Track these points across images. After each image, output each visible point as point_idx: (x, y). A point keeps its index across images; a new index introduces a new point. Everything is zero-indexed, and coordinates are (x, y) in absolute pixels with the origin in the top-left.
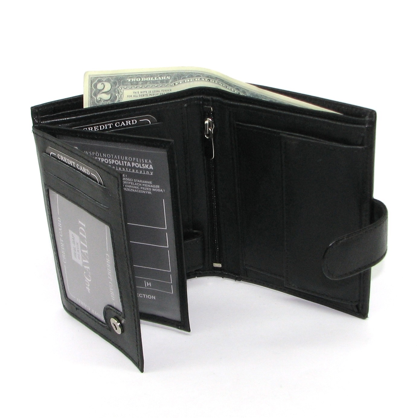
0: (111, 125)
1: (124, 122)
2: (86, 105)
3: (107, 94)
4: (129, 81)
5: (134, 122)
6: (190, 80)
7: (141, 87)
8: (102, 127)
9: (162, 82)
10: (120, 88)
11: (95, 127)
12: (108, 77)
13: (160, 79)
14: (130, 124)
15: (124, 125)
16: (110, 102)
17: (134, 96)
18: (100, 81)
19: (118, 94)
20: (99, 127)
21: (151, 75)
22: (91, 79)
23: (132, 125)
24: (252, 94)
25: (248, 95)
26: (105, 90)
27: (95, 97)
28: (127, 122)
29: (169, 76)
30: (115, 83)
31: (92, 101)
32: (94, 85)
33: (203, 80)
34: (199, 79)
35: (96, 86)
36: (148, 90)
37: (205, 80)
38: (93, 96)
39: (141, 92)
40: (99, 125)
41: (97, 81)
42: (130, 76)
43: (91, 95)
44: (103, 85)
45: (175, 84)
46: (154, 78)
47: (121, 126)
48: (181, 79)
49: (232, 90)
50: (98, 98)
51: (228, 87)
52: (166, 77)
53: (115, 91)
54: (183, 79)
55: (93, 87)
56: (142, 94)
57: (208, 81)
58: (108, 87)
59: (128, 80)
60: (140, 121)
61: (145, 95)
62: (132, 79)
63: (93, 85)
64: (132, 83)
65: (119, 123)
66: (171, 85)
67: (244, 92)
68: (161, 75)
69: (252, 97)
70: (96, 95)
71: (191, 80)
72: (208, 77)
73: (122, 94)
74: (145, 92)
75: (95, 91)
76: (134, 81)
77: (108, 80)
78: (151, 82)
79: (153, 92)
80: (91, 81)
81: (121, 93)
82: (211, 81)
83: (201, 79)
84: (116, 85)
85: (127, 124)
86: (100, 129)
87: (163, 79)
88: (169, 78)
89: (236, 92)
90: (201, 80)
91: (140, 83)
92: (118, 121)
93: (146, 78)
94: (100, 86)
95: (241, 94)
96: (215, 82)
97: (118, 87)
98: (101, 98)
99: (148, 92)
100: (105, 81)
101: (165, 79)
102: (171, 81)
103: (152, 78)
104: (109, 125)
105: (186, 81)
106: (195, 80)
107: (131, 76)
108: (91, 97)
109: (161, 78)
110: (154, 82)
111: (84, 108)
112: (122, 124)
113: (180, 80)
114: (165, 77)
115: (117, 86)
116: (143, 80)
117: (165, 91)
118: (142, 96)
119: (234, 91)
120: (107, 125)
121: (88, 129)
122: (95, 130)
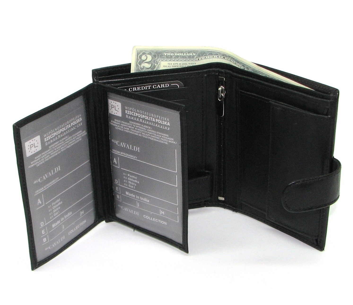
0: (150, 86)
1: (159, 85)
2: (133, 71)
3: (149, 64)
4: (165, 55)
5: (167, 85)
6: (210, 57)
7: (173, 60)
8: (143, 88)
9: (190, 57)
10: (159, 60)
11: (138, 88)
12: (150, 51)
13: (188, 55)
14: (164, 87)
15: (160, 87)
16: (150, 70)
17: (168, 66)
18: (144, 54)
19: (156, 64)
20: (141, 88)
21: (182, 52)
22: (137, 52)
23: (165, 88)
24: (253, 70)
25: (250, 70)
26: (147, 61)
27: (139, 66)
28: (162, 85)
29: (194, 53)
30: (155, 56)
31: (137, 68)
32: (139, 57)
33: (220, 57)
34: (216, 57)
35: (140, 57)
36: (179, 62)
37: (221, 57)
38: (138, 65)
39: (174, 64)
40: (141, 86)
41: (142, 53)
42: (167, 52)
43: (137, 64)
44: (146, 57)
45: (199, 59)
46: (184, 54)
47: (157, 88)
48: (204, 56)
49: (240, 66)
50: (141, 67)
51: (237, 64)
52: (193, 54)
53: (154, 62)
54: (205, 56)
55: (138, 58)
56: (174, 65)
57: (224, 58)
58: (149, 58)
59: (165, 54)
60: (171, 85)
61: (176, 66)
62: (168, 54)
63: (138, 56)
64: (167, 57)
65: (156, 86)
66: (196, 60)
67: (248, 68)
68: (189, 52)
69: (253, 72)
70: (140, 64)
71: (211, 57)
72: (223, 55)
73: (159, 65)
74: (176, 64)
75: (140, 61)
76: (169, 55)
77: (150, 54)
78: (181, 57)
79: (182, 64)
80: (137, 53)
81: (159, 64)
82: (225, 58)
84: (156, 57)
85: (162, 87)
86: (141, 89)
87: (190, 55)
88: (195, 55)
89: (242, 68)
90: (218, 57)
91: (174, 57)
92: (155, 84)
93: (178, 54)
94: (144, 58)
95: (246, 69)
96: (228, 59)
97: (157, 59)
98: (144, 67)
99: (178, 64)
100: (148, 54)
101: (192, 55)
102: (196, 57)
103: (182, 54)
104: (148, 87)
105: (207, 57)
106: (214, 57)
107: (167, 51)
108: (137, 65)
109: (189, 54)
110: (184, 57)
111: (131, 72)
112: (158, 87)
113: (203, 56)
114: (192, 54)
115: (156, 58)
116: (175, 55)
117: (191, 64)
118: (174, 66)
119: (241, 67)
120: (147, 87)
121: (133, 89)
122: (138, 90)
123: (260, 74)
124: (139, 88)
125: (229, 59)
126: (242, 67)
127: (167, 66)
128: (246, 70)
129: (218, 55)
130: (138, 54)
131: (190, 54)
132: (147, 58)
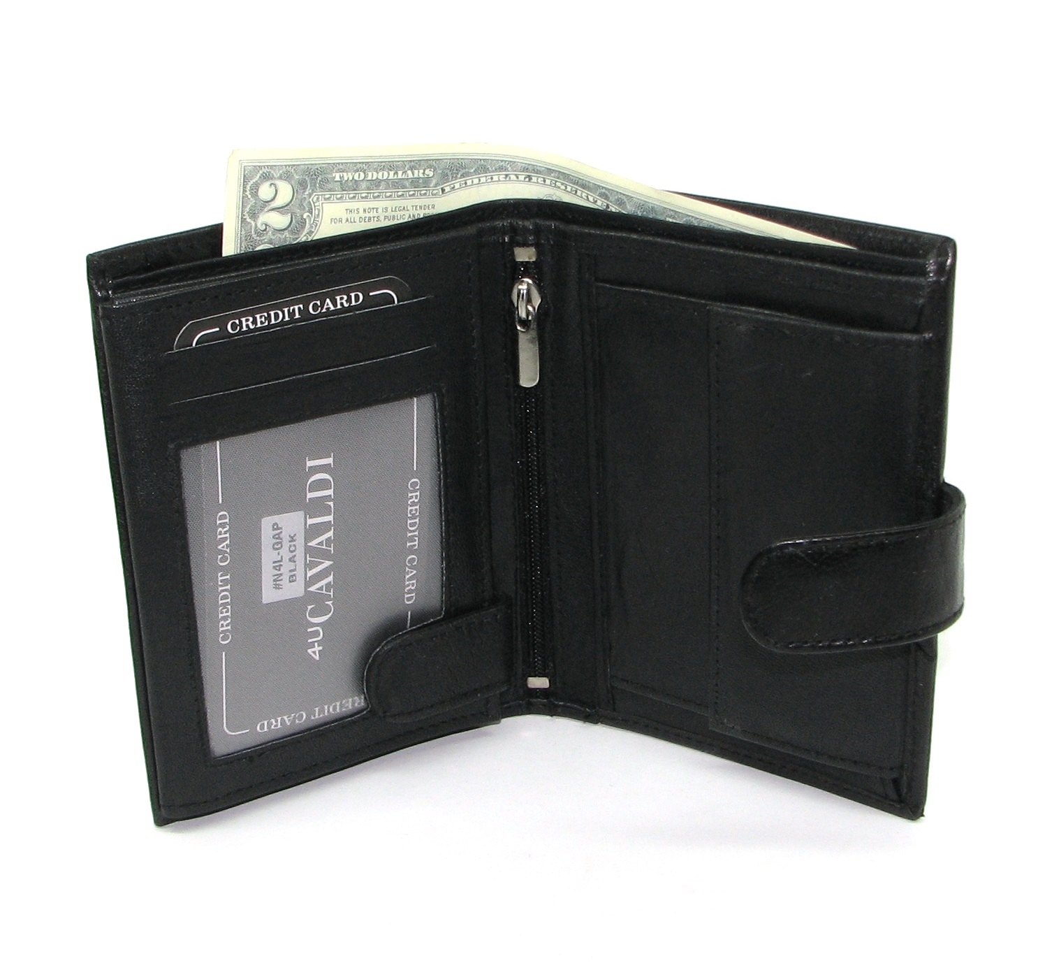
0: (299, 308)
1: (331, 300)
2: (229, 248)
3: (283, 214)
4: (338, 178)
5: (357, 297)
6: (480, 180)
7: (364, 195)
8: (277, 316)
9: (415, 183)
10: (315, 200)
11: (258, 316)
12: (286, 166)
13: (410, 175)
14: (346, 305)
15: (332, 308)
16: (288, 239)
17: (347, 220)
18: (266, 177)
19: (308, 214)
20: (269, 315)
21: (391, 166)
22: (244, 171)
23: (350, 309)
24: (641, 206)
25: (629, 209)
26: (279, 202)
27: (252, 222)
28: (338, 298)
29: (430, 167)
30: (303, 184)
31: (243, 233)
32: (251, 189)
33: (513, 177)
34: (502, 178)
35: (255, 190)
36: (380, 204)
37: (517, 178)
38: (248, 220)
39: (365, 211)
40: (268, 309)
41: (258, 177)
42: (341, 167)
43: (243, 215)
44: (273, 188)
45: (443, 190)
46: (396, 173)
47: (324, 310)
48: (459, 176)
49: (591, 199)
50: (259, 225)
51: (579, 193)
52: (424, 171)
53: (301, 206)
54: (463, 176)
55: (248, 193)
56: (367, 215)
57: (527, 179)
58: (285, 193)
59: (335, 178)
60: (371, 294)
61: (374, 217)
62: (345, 174)
63: (248, 188)
64: (344, 186)
65: (318, 303)
66: (435, 192)
67: (620, 203)
68: (414, 164)
70: (254, 216)
71: (483, 180)
72: (525, 169)
73: (318, 215)
74: (373, 209)
75: (252, 207)
76: (348, 178)
77: (287, 177)
78: (388, 184)
79: (392, 211)
80: (244, 176)
81: (317, 213)
82: (534, 179)
83: (507, 175)
84: (305, 189)
85: (339, 307)
86: (270, 321)
87: (416, 176)
88: (431, 175)
90: (508, 179)
91: (364, 185)
92: (315, 297)
93: (378, 173)
94: (265, 192)
95: (614, 208)
96: (545, 181)
97: (310, 195)
98: (266, 225)
99: (380, 210)
100: (280, 178)
101: (421, 176)
102: (434, 182)
103: (392, 173)
104: (294, 310)
105: (469, 182)
106: (492, 178)
107: (343, 167)
108: (243, 220)
109: (413, 175)
110: (397, 184)
111: (224, 255)
112: (325, 307)
113: (456, 178)
114: (422, 171)
115: (307, 193)
116: (370, 178)
117: (421, 207)
118: (367, 220)
119: (596, 201)
120: (289, 310)
121: (241, 322)
122: (259, 325)
123: (668, 219)
124: (261, 317)
125: (548, 182)
126: (599, 203)
127: (344, 221)
128: (614, 210)
129: (506, 170)
130: (246, 179)
131: (416, 172)
132: (276, 191)
